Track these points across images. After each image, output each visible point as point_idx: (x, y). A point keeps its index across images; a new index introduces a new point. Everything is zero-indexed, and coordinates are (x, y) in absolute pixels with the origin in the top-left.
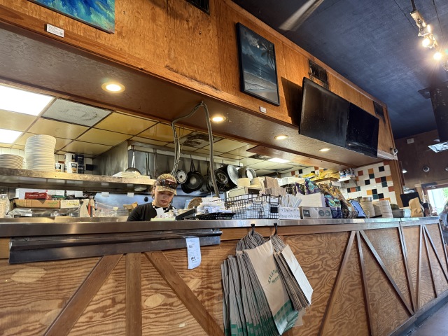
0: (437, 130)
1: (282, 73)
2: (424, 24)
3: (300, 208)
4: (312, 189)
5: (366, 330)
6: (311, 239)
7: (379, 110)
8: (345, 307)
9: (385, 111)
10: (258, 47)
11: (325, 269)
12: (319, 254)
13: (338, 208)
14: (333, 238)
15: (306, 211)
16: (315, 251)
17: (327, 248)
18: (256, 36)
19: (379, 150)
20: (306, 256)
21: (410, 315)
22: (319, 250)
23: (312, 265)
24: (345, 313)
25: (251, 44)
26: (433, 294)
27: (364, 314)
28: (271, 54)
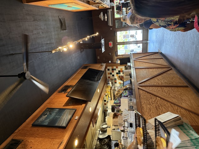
0: (96, 49)
1: (61, 106)
2: (58, 49)
3: (129, 110)
4: (118, 102)
5: (182, 88)
6: (143, 107)
7: (85, 67)
8: (173, 96)
9: (86, 65)
10: (46, 116)
11: (157, 103)
12: (150, 104)
13: (128, 92)
14: (142, 96)
15: (130, 107)
16: (149, 106)
17: (147, 100)
18: (41, 116)
19: (101, 70)
20: (151, 111)
21: (171, 69)
22: (148, 104)
23: (155, 109)
24: (176, 97)
25: (44, 120)
26: (161, 59)
27: (175, 88)
28: (51, 110)
